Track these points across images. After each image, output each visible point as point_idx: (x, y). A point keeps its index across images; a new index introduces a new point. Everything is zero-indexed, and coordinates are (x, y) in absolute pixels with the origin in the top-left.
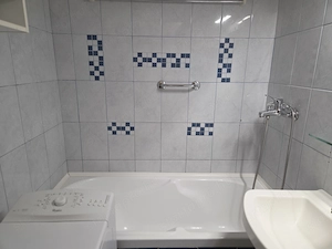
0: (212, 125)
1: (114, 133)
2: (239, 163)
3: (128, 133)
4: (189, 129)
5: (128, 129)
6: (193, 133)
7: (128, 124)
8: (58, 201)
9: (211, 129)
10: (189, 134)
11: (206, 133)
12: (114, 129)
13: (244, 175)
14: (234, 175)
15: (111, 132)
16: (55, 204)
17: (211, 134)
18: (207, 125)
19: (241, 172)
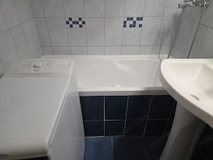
0: (141, 19)
1: (71, 26)
2: (158, 47)
3: (81, 26)
4: (125, 22)
5: (81, 23)
6: (128, 25)
7: (80, 19)
8: (37, 64)
9: (141, 22)
10: (125, 26)
11: (137, 25)
12: (71, 23)
13: (161, 56)
14: (154, 56)
15: (68, 26)
16: (35, 66)
17: (140, 26)
18: (138, 19)
19: (159, 54)
